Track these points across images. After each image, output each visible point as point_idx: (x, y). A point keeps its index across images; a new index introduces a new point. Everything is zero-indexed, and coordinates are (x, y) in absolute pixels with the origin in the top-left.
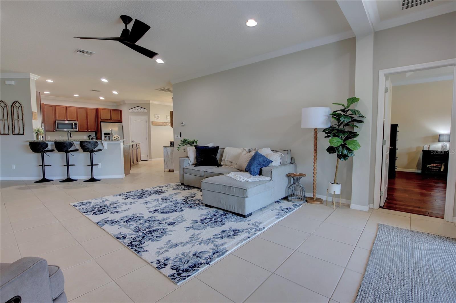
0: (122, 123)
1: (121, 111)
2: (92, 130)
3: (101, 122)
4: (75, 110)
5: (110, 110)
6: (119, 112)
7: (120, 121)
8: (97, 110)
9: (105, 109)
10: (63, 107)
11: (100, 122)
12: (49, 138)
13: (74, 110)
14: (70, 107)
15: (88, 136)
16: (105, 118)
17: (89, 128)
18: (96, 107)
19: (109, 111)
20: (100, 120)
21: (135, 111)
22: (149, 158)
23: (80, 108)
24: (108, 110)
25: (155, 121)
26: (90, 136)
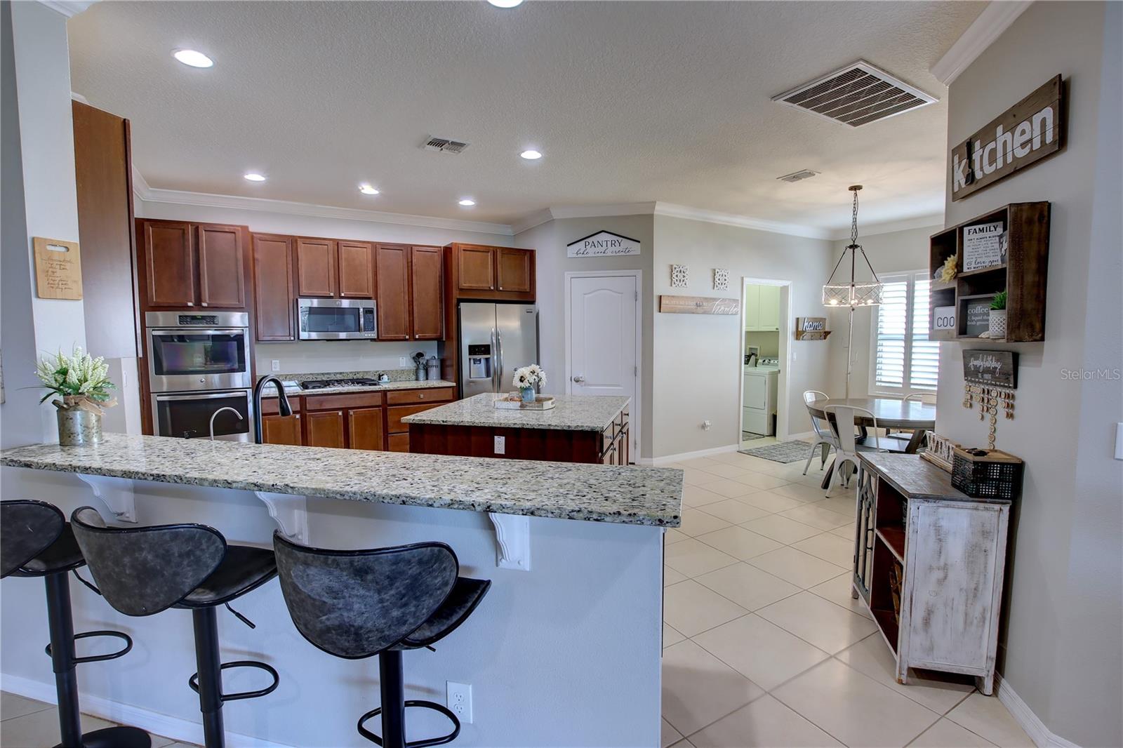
0: (533, 302)
1: (531, 254)
2: (428, 335)
3: (460, 301)
4: (370, 257)
5: (494, 251)
6: (527, 258)
7: (526, 297)
8: (447, 252)
9: (475, 249)
10: (326, 242)
11: (454, 301)
12: (278, 369)
13: (365, 256)
14: (349, 244)
15: (414, 358)
16: (474, 285)
17: (416, 328)
18: (443, 242)
19: (490, 256)
20: (456, 294)
21: (591, 251)
22: (643, 456)
23: (385, 246)
24: (486, 249)
25: (674, 291)
26: (420, 355)
